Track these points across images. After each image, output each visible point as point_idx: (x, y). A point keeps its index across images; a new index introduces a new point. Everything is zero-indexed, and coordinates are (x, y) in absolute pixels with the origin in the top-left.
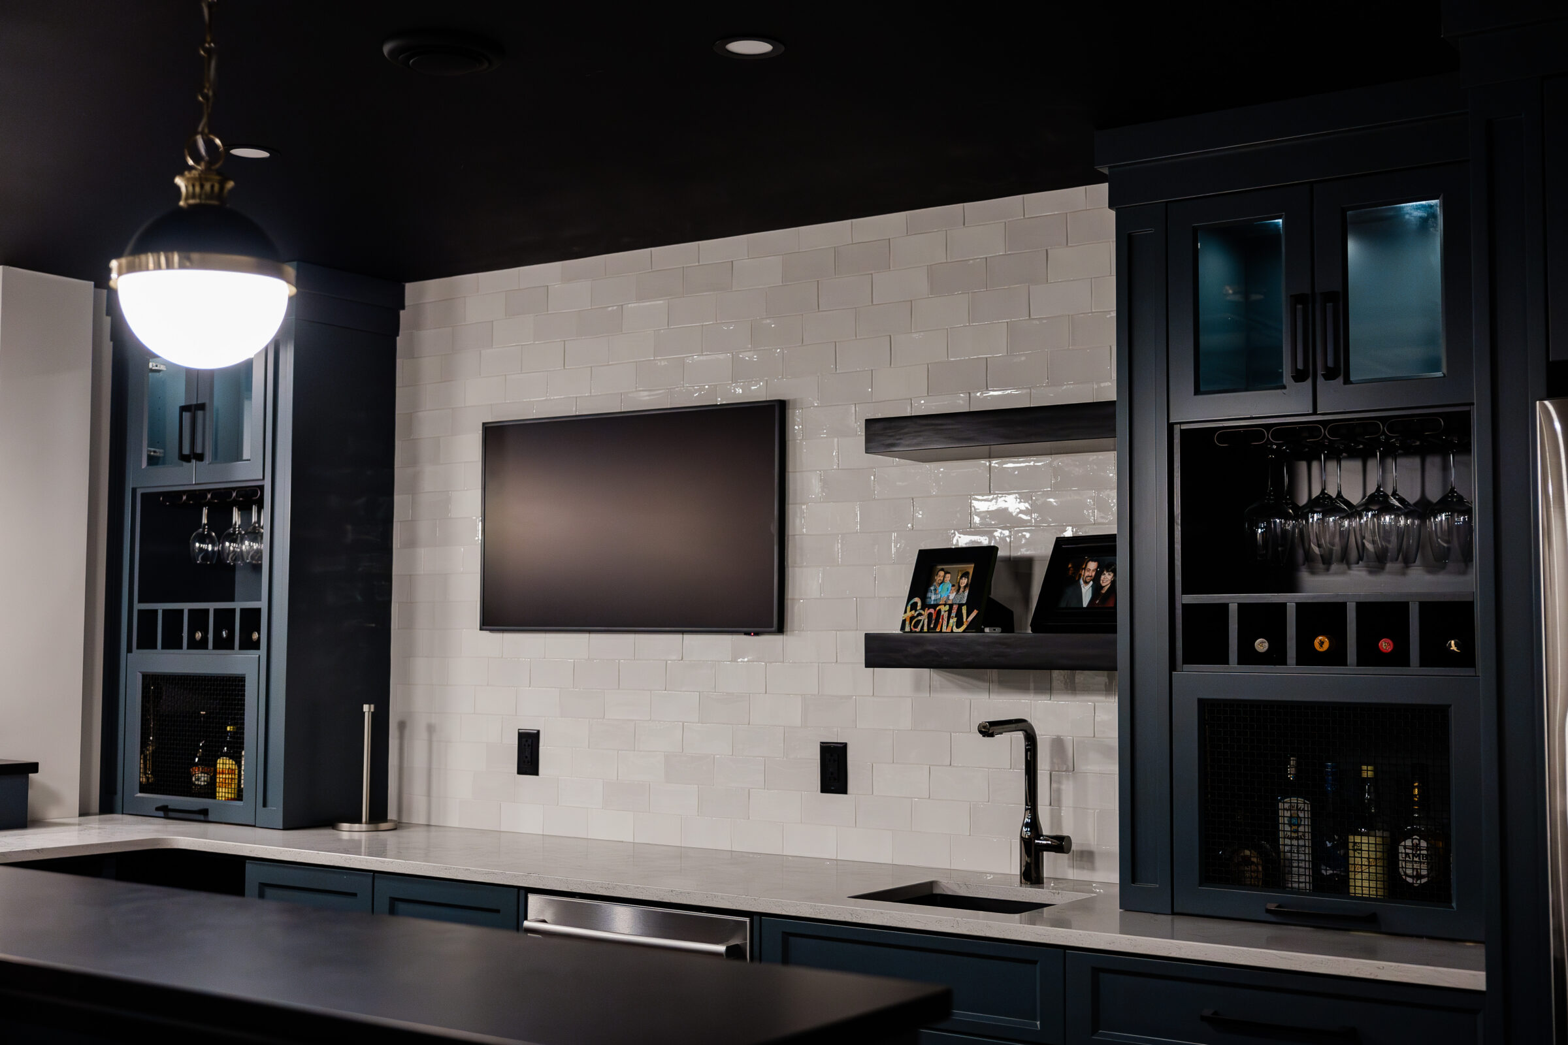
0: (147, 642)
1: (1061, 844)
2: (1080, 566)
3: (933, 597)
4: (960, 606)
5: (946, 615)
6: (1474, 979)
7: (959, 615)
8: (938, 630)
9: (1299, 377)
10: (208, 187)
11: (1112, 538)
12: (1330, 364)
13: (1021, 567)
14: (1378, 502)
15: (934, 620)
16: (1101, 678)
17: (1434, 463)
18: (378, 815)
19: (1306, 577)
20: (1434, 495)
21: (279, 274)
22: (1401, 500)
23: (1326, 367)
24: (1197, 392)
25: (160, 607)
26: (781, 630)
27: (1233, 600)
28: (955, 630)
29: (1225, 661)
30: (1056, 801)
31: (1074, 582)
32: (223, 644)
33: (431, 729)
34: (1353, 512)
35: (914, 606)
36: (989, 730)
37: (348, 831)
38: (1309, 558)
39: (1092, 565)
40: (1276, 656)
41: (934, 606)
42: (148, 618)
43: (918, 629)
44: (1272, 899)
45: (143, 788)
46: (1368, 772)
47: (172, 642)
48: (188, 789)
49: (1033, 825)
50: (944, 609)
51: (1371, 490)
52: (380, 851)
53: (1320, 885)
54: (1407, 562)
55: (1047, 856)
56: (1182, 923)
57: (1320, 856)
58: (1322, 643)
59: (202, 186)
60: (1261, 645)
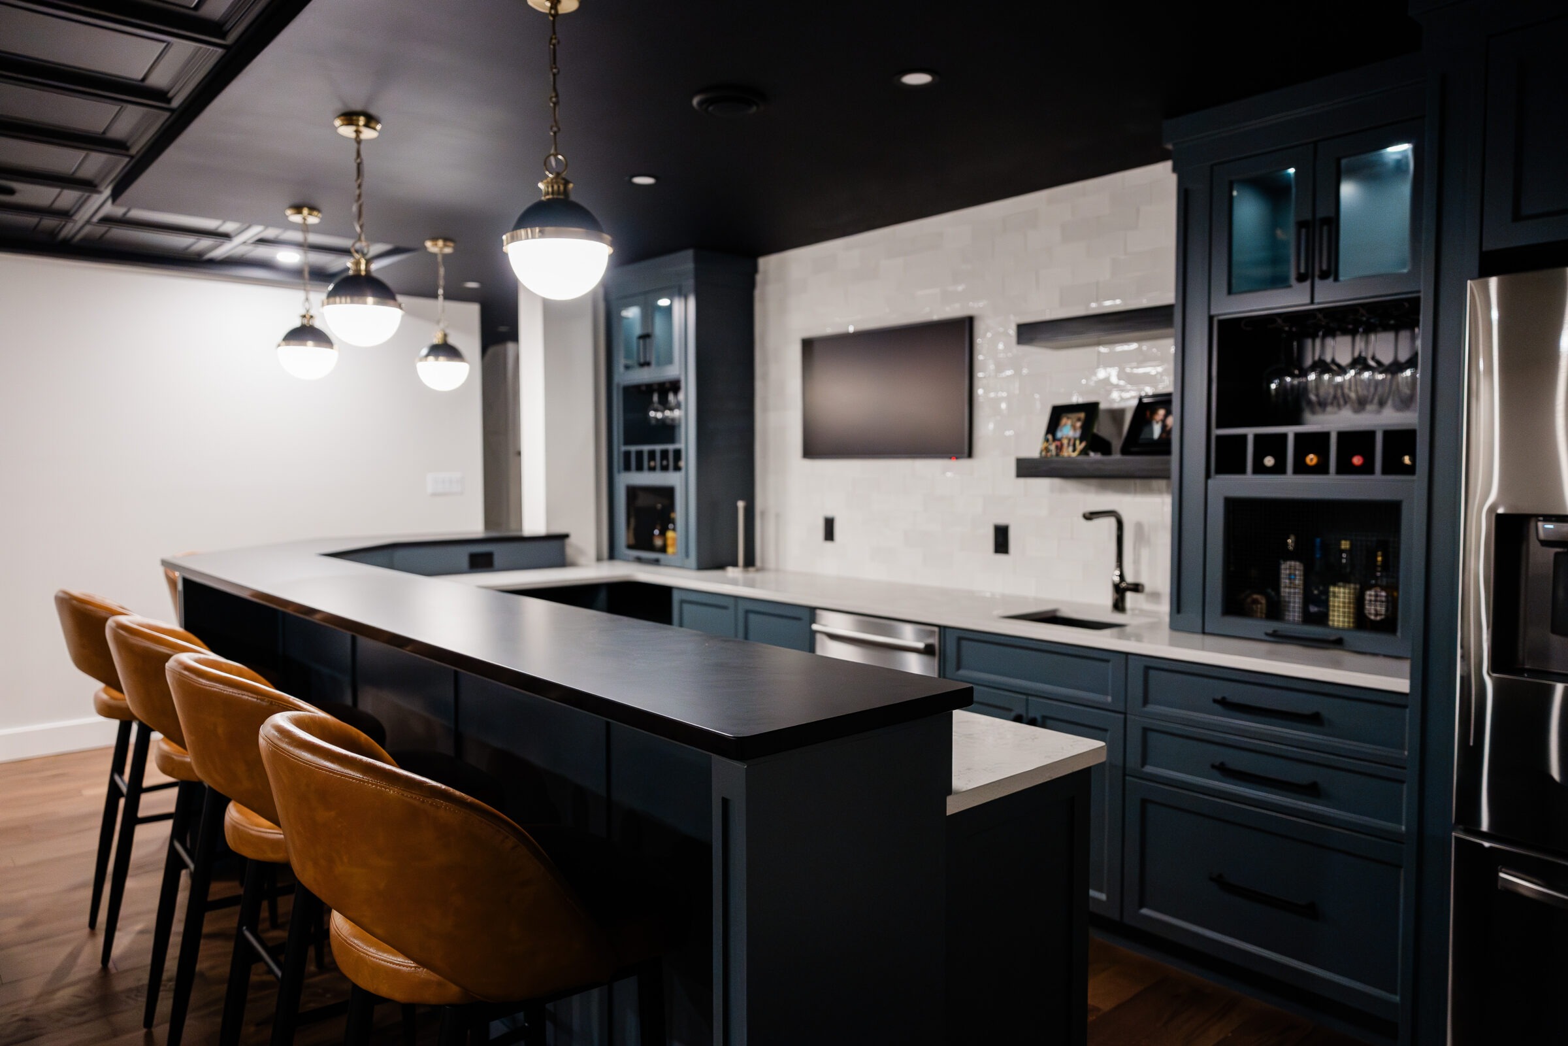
0: (627, 468)
1: (1137, 588)
2: (1154, 412)
3: (1059, 434)
4: (1075, 440)
5: (1067, 445)
6: (1402, 685)
7: (1074, 445)
8: (1061, 454)
9: (1301, 278)
10: (556, 187)
11: (1169, 395)
12: (1325, 267)
13: (1116, 415)
14: (1360, 363)
15: (1060, 448)
16: (1162, 483)
17: (1404, 335)
18: (750, 562)
19: (1308, 416)
20: (1403, 357)
21: (601, 240)
22: (1379, 363)
23: (1321, 271)
24: (1230, 292)
25: (633, 449)
26: (970, 455)
27: (1250, 432)
28: (1071, 454)
29: (1242, 471)
30: (1137, 561)
31: (1149, 423)
32: (665, 468)
33: (777, 516)
34: (1342, 370)
35: (1047, 440)
36: (1090, 516)
37: (731, 572)
38: (1310, 402)
39: (1162, 413)
40: (1279, 469)
41: (1060, 440)
42: (627, 454)
43: (1050, 455)
44: (1272, 626)
45: (630, 547)
46: (1345, 545)
47: (640, 468)
48: (651, 548)
49: (1122, 576)
50: (1065, 442)
51: (1356, 354)
52: (751, 584)
53: (1308, 618)
54: (1382, 404)
55: (1129, 596)
56: (1209, 640)
57: (1308, 599)
58: (1312, 459)
59: (553, 187)
60: (1269, 461)
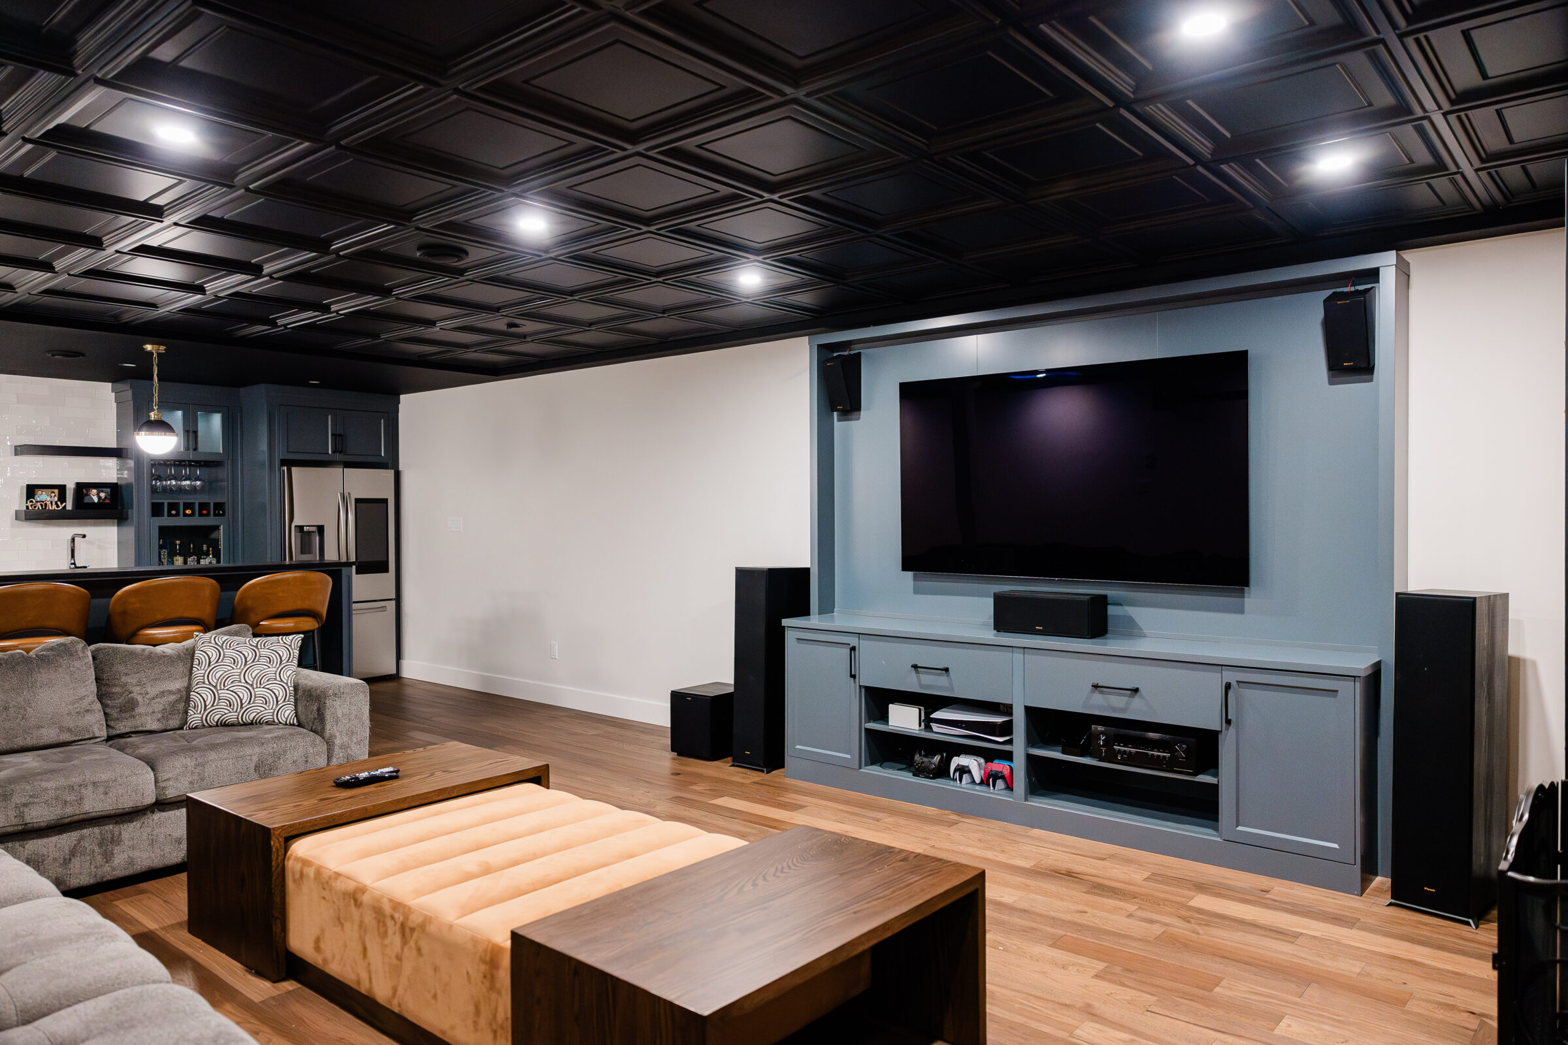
2: (88, 491)
3: (39, 499)
4: (56, 502)
5: (50, 505)
8: (47, 508)
13: (69, 490)
23: (193, 448)
27: (166, 502)
28: (56, 508)
29: (164, 516)
31: (89, 495)
39: (94, 491)
40: (177, 515)
41: (43, 502)
43: (37, 508)
49: (75, 564)
50: (49, 503)
58: (189, 512)
60: (174, 512)
